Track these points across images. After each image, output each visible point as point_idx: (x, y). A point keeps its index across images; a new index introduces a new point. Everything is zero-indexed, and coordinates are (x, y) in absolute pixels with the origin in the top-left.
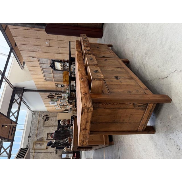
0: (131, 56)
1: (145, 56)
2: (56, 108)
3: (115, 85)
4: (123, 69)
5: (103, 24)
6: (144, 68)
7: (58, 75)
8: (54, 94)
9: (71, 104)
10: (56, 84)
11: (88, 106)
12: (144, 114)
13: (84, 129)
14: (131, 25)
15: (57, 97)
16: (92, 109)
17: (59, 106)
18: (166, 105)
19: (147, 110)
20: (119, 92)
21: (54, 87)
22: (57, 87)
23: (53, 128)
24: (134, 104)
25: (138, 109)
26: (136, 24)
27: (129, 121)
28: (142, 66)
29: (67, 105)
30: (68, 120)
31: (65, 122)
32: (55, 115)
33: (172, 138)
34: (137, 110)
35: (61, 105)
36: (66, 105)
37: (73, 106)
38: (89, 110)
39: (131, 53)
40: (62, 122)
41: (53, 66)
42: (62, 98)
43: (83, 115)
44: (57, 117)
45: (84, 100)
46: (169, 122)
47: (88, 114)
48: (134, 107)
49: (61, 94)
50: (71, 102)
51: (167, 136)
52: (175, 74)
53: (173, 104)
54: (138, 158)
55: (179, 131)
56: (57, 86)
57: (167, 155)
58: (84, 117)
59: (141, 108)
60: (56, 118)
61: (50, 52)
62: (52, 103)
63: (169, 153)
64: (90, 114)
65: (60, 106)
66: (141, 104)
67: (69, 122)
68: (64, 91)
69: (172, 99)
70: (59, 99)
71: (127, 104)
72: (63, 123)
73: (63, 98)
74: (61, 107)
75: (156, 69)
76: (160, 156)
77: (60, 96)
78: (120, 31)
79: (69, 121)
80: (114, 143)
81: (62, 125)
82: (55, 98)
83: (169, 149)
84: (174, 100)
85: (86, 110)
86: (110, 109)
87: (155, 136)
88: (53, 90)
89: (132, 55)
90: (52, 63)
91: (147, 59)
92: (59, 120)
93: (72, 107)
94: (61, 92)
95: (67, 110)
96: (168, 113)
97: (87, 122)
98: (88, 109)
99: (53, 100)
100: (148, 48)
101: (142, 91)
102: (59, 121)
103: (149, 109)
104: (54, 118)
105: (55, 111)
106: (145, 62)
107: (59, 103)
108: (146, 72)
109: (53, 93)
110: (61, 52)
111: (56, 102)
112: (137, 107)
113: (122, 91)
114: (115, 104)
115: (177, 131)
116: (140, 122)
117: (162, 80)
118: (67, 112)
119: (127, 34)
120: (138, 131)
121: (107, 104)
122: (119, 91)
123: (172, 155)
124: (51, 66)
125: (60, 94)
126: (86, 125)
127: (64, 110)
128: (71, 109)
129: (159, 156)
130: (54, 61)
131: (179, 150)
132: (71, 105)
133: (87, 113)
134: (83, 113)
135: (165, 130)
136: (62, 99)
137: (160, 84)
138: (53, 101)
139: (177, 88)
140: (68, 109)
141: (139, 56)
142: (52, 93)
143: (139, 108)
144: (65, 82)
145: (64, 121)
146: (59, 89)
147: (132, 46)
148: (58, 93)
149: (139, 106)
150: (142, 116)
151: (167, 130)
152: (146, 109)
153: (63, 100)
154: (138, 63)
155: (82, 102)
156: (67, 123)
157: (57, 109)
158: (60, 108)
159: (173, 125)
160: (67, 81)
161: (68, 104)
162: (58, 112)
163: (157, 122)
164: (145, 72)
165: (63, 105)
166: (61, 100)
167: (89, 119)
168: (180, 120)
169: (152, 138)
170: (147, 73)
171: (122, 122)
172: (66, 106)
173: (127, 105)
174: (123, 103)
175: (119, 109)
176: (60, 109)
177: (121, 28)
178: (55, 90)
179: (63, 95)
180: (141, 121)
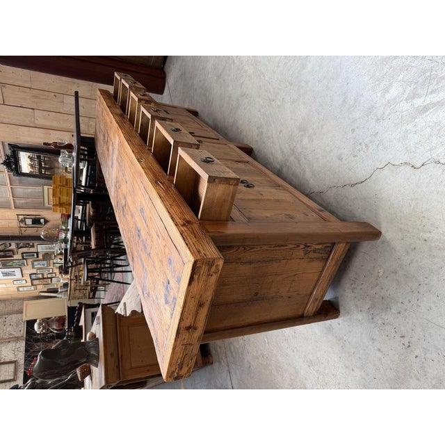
0: (258, 136)
1: (300, 134)
2: (18, 288)
3: (249, 200)
4: (247, 165)
5: (165, 59)
6: (299, 164)
7: (29, 190)
8: (13, 246)
9: (66, 273)
10: (21, 217)
11: (210, 257)
12: (322, 272)
13: (188, 328)
14: (255, 60)
15: (22, 254)
16: (221, 263)
17: (29, 280)
18: (365, 247)
19: (332, 259)
20: (267, 217)
21: (15, 224)
22: (22, 225)
23: (12, 345)
24: (306, 246)
25: (311, 260)
26: (270, 58)
27: (288, 291)
28: (292, 159)
29: (54, 275)
30: (60, 317)
31: (48, 325)
32: (16, 308)
33: (386, 321)
34: (309, 262)
35: (33, 277)
36: (49, 276)
37: (72, 277)
38: (213, 269)
39: (258, 128)
40: (40, 324)
41: (12, 163)
42: (38, 257)
43: (195, 283)
44: (22, 313)
45: (192, 240)
46: (377, 285)
47: (206, 281)
48: (305, 254)
49: (35, 244)
50: (68, 267)
51: (372, 319)
52: (386, 171)
53: (384, 242)
54: (292, 387)
55: (406, 302)
56: (23, 221)
57: (375, 365)
58: (195, 289)
59: (320, 255)
60: (19, 315)
61: (5, 121)
62: (5, 274)
63: (380, 359)
64: (214, 278)
65: (32, 280)
66: (320, 247)
67: (63, 324)
68: (45, 236)
69: (383, 232)
70: (30, 261)
71: (290, 246)
72: (44, 328)
73: (40, 257)
74: (36, 282)
75: (332, 164)
76: (356, 370)
77: (32, 250)
78: (219, 77)
79: (61, 320)
80: (215, 358)
81: (40, 334)
82: (16, 257)
83: (379, 350)
84: (388, 233)
85: (204, 269)
86: (250, 262)
87: (339, 324)
88: (10, 233)
89: (261, 133)
90: (9, 152)
91: (306, 140)
92: (28, 322)
93: (71, 280)
94: (38, 238)
95: (55, 291)
96: (372, 265)
97: (201, 305)
98: (211, 263)
99: (10, 264)
100: (308, 115)
101: (315, 215)
102: (30, 324)
103: (336, 257)
104: (14, 318)
105: (14, 296)
106: (299, 150)
107: (28, 270)
108: (305, 171)
109: (10, 242)
110: (40, 122)
111: (17, 271)
112: (312, 255)
113: (273, 214)
114: (264, 248)
115: (400, 305)
116: (312, 293)
117: (353, 189)
118: (56, 297)
119: (242, 84)
120: (305, 315)
121: (245, 249)
122: (268, 215)
123: (389, 362)
124: (4, 163)
125: (33, 246)
126: (197, 313)
127: (45, 290)
128: (66, 285)
129: (353, 370)
130: (15, 149)
131: (409, 346)
132: (69, 277)
133: (204, 278)
134: (196, 277)
135: (367, 307)
136: (40, 260)
137: (348, 199)
138: (11, 267)
139: (393, 204)
140: (56, 287)
141: (281, 135)
142: (7, 242)
143: (316, 255)
144: (58, 208)
145: (47, 322)
146: (31, 232)
147: (260, 111)
148: (27, 242)
149: (315, 251)
150: (316, 278)
151: (373, 306)
152: (329, 257)
153: (42, 263)
154: (280, 152)
155: (187, 244)
156: (55, 327)
157: (21, 289)
158: (32, 285)
159: (387, 291)
160: (63, 203)
161: (58, 274)
162: (23, 299)
163: (344, 290)
164: (302, 172)
165: (40, 276)
166: (36, 263)
167: (209, 296)
168: (407, 277)
169: (330, 329)
170: (308, 175)
171: (273, 298)
172: (51, 278)
173: (291, 249)
174: (282, 246)
175: (272, 260)
176: (33, 288)
177: (224, 68)
178: (16, 233)
179: (41, 248)
180: (314, 289)
